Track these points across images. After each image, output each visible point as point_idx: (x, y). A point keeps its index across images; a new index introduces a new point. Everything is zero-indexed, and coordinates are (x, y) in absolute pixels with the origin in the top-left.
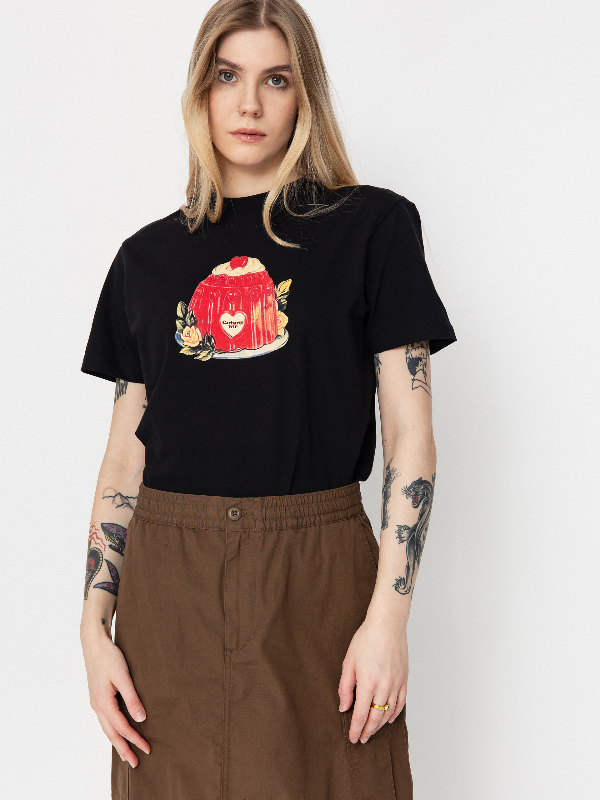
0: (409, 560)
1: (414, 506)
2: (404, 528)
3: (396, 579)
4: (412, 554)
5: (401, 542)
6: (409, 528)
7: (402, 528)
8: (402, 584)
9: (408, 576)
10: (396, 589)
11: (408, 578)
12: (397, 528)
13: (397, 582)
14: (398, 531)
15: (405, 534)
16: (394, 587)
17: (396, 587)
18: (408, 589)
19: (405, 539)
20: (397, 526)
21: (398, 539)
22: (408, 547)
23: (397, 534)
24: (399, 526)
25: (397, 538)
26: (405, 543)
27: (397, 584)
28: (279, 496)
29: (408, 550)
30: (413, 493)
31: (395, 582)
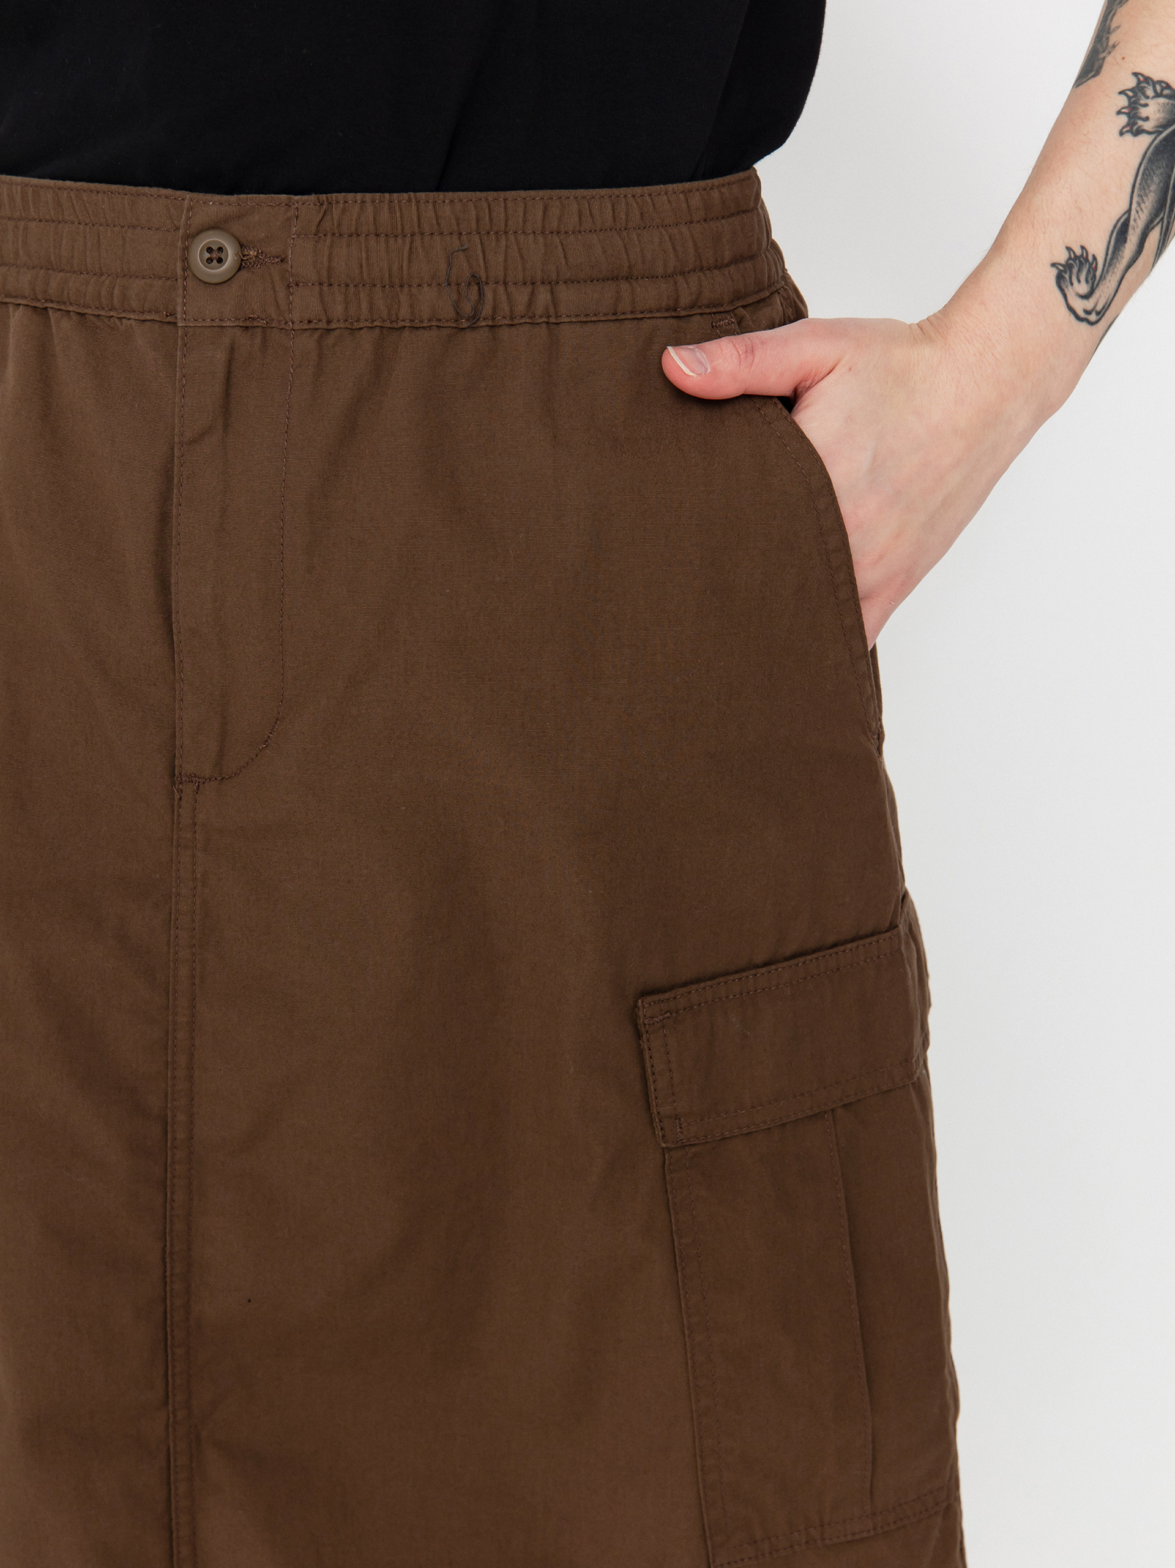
0: (1134, 205)
2: (1158, 88)
3: (1069, 249)
4: (1153, 187)
5: (1131, 131)
7: (1151, 88)
8: (1083, 277)
9: (1112, 259)
10: (1060, 278)
11: (1110, 265)
12: (1132, 82)
13: (1070, 258)
14: (1131, 90)
15: (1154, 110)
16: (1054, 272)
17: (1063, 274)
18: (1099, 308)
19: (1148, 126)
20: (1136, 74)
21: (1124, 119)
22: (1150, 160)
23: (1123, 101)
24: (1141, 78)
25: (1119, 113)
26: (1145, 140)
27: (1068, 267)
29: (1146, 169)
31: (1062, 257)
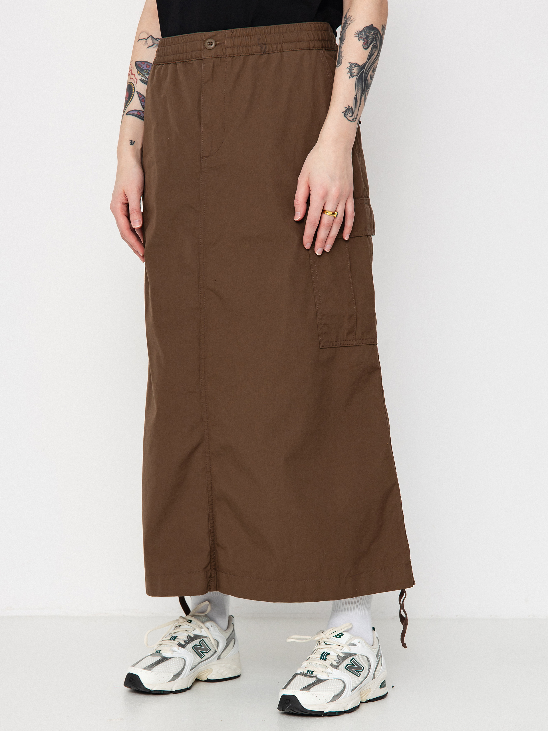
0: (357, 93)
1: (365, 47)
2: (355, 65)
3: (345, 107)
4: (360, 88)
5: (351, 77)
6: (359, 66)
7: (353, 65)
8: (350, 112)
9: (355, 106)
10: (345, 115)
11: (355, 108)
12: (349, 65)
13: (346, 109)
14: (349, 67)
15: (355, 70)
16: (343, 114)
17: (345, 114)
18: (356, 117)
19: (355, 74)
20: (349, 63)
21: (349, 74)
22: (358, 82)
23: (348, 70)
24: (351, 63)
25: (348, 73)
26: (355, 78)
27: (346, 111)
28: (245, 28)
29: (357, 84)
30: (364, 36)
31: (344, 110)
